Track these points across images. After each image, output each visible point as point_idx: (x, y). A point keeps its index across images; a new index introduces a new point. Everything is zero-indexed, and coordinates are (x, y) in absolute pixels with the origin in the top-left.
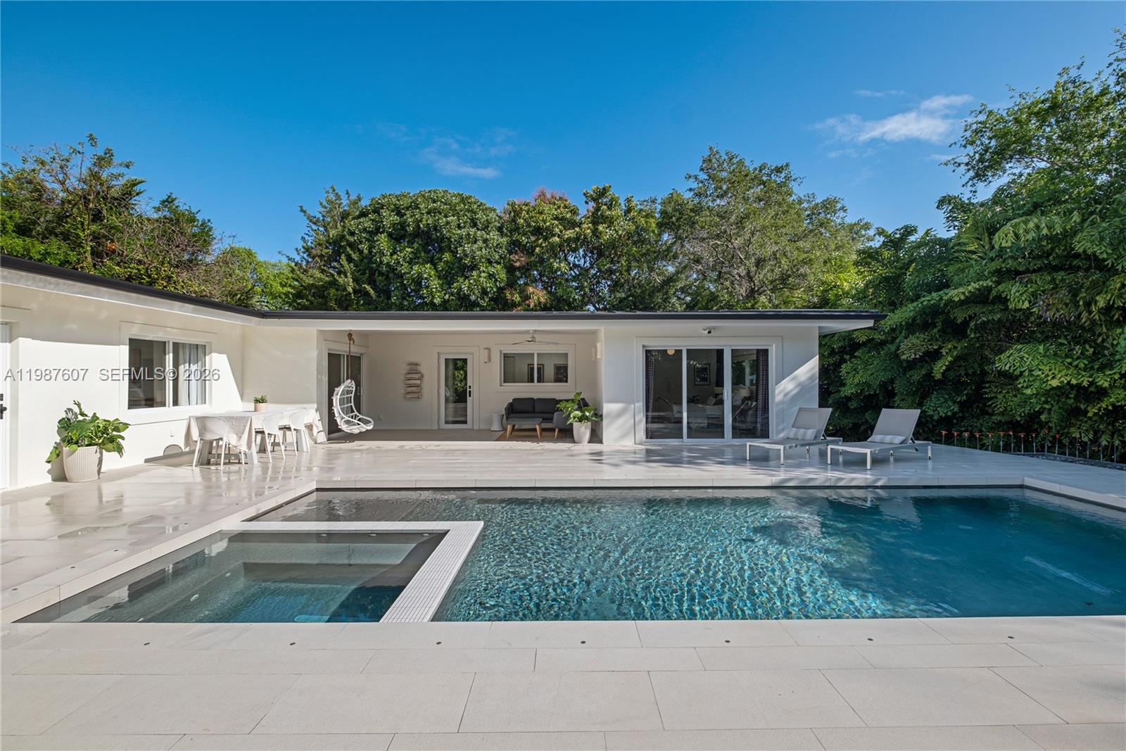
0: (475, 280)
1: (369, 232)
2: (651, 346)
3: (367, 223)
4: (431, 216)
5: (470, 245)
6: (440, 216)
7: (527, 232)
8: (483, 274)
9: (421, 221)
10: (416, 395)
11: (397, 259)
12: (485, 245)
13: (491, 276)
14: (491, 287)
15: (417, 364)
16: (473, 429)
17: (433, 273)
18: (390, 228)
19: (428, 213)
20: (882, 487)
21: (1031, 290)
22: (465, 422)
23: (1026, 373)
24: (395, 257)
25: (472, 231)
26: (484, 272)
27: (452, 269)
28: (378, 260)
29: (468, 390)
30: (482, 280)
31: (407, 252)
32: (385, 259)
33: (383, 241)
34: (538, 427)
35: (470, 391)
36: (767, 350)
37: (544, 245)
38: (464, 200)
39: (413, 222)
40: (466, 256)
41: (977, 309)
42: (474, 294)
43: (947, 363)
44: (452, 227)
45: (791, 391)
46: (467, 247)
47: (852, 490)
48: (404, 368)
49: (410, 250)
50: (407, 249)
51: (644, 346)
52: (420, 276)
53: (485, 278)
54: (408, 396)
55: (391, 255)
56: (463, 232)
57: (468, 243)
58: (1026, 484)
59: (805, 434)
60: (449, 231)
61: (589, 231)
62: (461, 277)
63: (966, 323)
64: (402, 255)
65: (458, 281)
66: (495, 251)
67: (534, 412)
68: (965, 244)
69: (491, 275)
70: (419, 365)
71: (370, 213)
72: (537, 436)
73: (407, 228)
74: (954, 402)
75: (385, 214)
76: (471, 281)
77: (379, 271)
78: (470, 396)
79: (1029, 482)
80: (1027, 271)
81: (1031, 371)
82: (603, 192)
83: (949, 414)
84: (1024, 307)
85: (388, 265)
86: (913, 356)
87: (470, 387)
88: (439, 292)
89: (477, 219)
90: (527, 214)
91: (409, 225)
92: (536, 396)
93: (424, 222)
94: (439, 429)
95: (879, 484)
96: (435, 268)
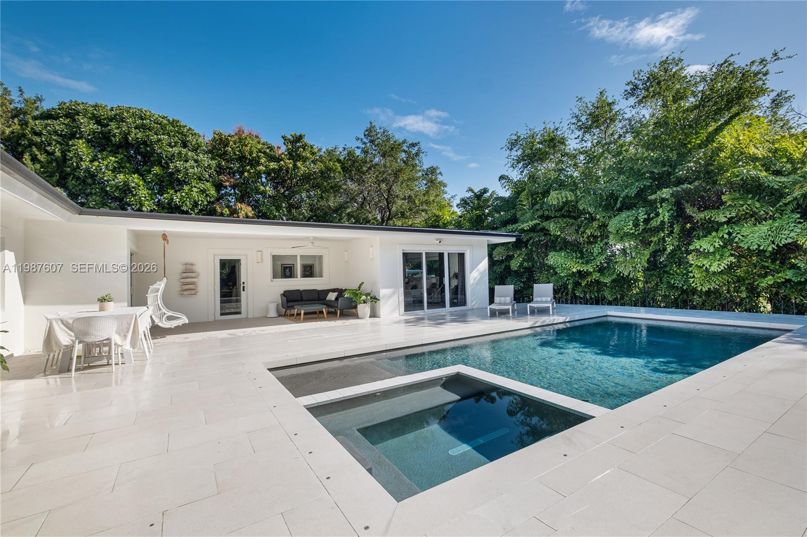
0: (187, 194)
1: (61, 135)
2: (406, 250)
3: (59, 125)
4: (140, 131)
5: (182, 163)
6: (150, 133)
7: (233, 159)
8: (195, 189)
9: (128, 134)
10: (193, 292)
11: (99, 166)
12: (196, 164)
13: (203, 191)
14: (202, 201)
15: (192, 265)
16: (247, 318)
17: (141, 183)
18: (89, 135)
19: (136, 128)
20: (568, 322)
21: (558, 226)
22: (239, 313)
23: (560, 266)
24: (96, 163)
25: (184, 151)
26: (195, 187)
27: (163, 181)
28: (75, 164)
29: (242, 285)
30: (194, 192)
31: (111, 160)
32: (84, 165)
33: (81, 147)
34: (324, 310)
35: (244, 287)
36: (464, 253)
37: (252, 171)
38: (174, 123)
39: (120, 133)
40: (179, 171)
41: (532, 234)
42: (186, 205)
43: (520, 262)
44: (165, 145)
45: (477, 278)
46: (179, 164)
47: (558, 325)
48: (180, 268)
49: (113, 159)
50: (111, 158)
51: (403, 250)
52: (126, 184)
53: (197, 192)
54: (186, 293)
55: (92, 161)
56: (176, 150)
57: (180, 161)
58: (608, 314)
59: (505, 300)
60: (160, 148)
61: (291, 165)
62: (172, 189)
63: (528, 241)
64: (105, 163)
65: (168, 193)
66: (205, 171)
67: (302, 300)
68: (522, 201)
69: (201, 190)
70: (194, 265)
71: (61, 117)
72: (325, 318)
73: (113, 139)
74: (521, 282)
75: (82, 121)
76: (183, 194)
77: (74, 176)
78: (244, 290)
79: (610, 313)
80: (555, 217)
81: (562, 265)
82: (299, 138)
83: (520, 288)
84: (558, 234)
85: (87, 170)
86: (501, 258)
87: (244, 283)
88: (148, 200)
89: (188, 141)
90: (235, 144)
91: (114, 136)
92: (301, 288)
93: (133, 135)
94: (215, 320)
95: (567, 321)
96: (143, 179)
